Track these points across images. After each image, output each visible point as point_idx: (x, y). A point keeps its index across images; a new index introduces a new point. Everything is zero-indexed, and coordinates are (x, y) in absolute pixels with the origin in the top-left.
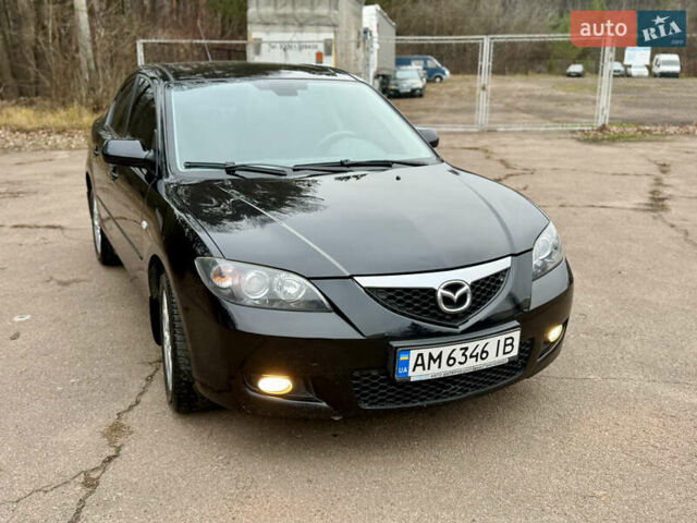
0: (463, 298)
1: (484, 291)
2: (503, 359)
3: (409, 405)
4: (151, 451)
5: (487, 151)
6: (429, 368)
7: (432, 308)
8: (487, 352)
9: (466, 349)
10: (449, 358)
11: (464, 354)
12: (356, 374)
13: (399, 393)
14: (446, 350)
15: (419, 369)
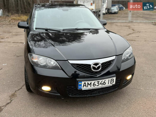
0: (99, 68)
1: (106, 66)
2: (110, 85)
3: (83, 96)
4: (19, 102)
5: (129, 27)
6: (88, 87)
7: (90, 70)
8: (105, 83)
9: (99, 82)
10: (94, 84)
11: (98, 83)
12: (68, 87)
13: (80, 93)
14: (93, 82)
15: (85, 87)
